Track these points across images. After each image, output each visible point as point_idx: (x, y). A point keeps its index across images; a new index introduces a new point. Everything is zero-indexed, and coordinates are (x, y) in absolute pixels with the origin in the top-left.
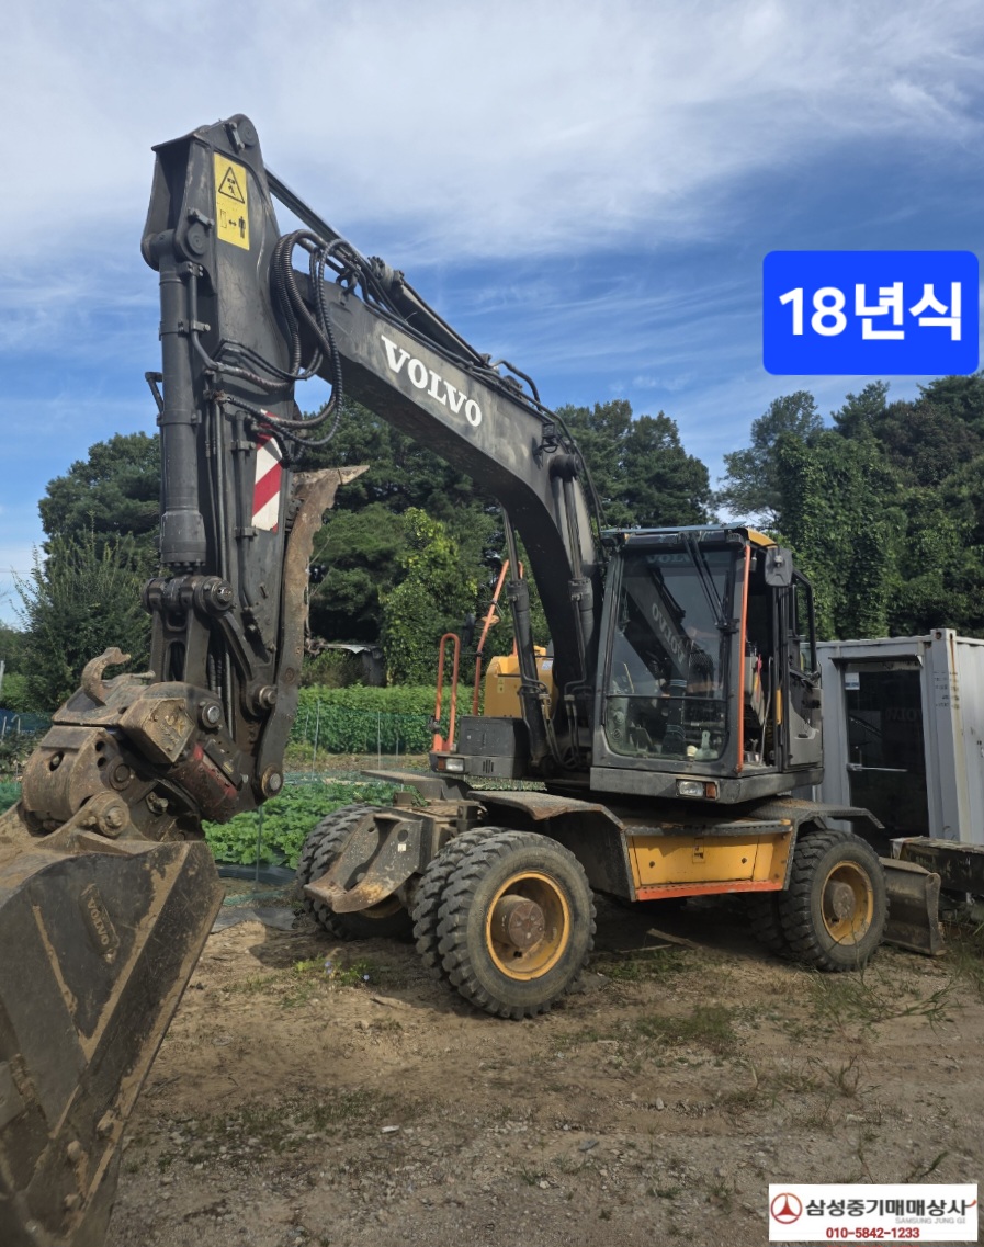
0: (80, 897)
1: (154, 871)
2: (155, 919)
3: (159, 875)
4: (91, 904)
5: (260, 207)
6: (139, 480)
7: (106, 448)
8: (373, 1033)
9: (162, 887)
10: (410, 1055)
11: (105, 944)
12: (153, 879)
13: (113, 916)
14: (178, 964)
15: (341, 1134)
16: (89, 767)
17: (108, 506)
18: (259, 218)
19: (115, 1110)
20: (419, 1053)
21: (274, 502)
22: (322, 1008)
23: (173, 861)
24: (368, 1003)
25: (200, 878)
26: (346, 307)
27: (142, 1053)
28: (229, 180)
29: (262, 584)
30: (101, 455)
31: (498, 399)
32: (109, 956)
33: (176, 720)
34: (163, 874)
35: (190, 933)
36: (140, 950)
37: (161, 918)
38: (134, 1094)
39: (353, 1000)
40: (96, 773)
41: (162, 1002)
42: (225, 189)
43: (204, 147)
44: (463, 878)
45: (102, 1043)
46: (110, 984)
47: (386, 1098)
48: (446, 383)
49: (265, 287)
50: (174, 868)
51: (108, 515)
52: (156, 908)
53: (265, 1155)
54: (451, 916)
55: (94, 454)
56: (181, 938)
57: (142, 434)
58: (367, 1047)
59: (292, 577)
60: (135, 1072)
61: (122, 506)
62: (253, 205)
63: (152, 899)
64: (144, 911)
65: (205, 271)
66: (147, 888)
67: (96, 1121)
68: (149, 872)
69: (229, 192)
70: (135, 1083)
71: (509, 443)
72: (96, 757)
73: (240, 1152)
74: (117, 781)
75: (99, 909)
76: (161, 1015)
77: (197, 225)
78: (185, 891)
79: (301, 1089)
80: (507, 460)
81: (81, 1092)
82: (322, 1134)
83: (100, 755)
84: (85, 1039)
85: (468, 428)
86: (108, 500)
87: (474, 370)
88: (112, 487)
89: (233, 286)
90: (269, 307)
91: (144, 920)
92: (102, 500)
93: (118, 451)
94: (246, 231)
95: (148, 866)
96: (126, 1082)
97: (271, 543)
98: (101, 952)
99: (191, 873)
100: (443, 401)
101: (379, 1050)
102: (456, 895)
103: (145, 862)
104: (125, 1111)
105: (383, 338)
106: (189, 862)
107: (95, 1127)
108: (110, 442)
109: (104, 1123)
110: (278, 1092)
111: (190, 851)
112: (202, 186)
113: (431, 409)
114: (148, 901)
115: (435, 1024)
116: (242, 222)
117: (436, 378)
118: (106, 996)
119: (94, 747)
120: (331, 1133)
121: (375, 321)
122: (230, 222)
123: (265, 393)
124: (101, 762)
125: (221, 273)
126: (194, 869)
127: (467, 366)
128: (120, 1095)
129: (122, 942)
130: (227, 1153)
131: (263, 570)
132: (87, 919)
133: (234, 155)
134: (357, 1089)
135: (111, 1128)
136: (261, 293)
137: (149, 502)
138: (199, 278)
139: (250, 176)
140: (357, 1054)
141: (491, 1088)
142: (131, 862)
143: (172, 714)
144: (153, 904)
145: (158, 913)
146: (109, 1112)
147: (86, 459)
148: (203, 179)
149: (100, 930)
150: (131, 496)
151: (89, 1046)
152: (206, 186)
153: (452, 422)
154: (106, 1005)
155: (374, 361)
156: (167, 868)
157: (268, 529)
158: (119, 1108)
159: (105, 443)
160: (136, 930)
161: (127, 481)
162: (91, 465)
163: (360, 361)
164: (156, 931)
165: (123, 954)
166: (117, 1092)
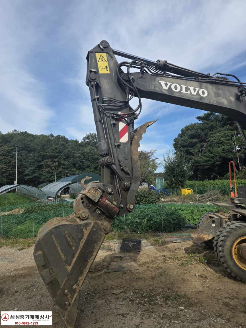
0: (64, 234)
1: (84, 229)
2: (85, 240)
3: (85, 230)
4: (67, 235)
5: (112, 61)
6: (192, 135)
7: (184, 129)
8: (199, 278)
9: (86, 233)
10: (205, 287)
11: (72, 245)
12: (84, 231)
13: (73, 239)
14: (93, 252)
15: (168, 305)
16: (80, 204)
17: (186, 142)
18: (112, 64)
19: (77, 284)
20: (208, 287)
21: (126, 135)
22: (190, 267)
23: (89, 226)
24: (204, 269)
25: (97, 231)
26: (143, 77)
27: (84, 272)
28: (101, 58)
29: (125, 156)
30: (184, 131)
31: (215, 86)
32: (73, 248)
33: (96, 192)
34: (86, 229)
35: (96, 245)
36: (81, 248)
37: (86, 240)
38: (82, 282)
39: (200, 267)
40: (81, 205)
41: (89, 261)
42: (100, 60)
43: (93, 53)
44: (222, 236)
45: (73, 268)
46: (74, 254)
47: (188, 298)
48: (189, 87)
49: (116, 81)
50: (89, 228)
51: (186, 144)
52: (85, 237)
53: (146, 304)
54: (219, 247)
55: (182, 131)
56: (93, 245)
57: (192, 124)
58: (193, 282)
59: (134, 153)
60: (82, 276)
61: (188, 141)
62: (110, 62)
63: (84, 235)
64: (81, 238)
65: (97, 83)
66: (82, 232)
67: (72, 286)
68: (82, 229)
69: (102, 61)
70: (82, 279)
71: (223, 98)
72: (81, 201)
73: (141, 302)
74: (87, 207)
75: (69, 237)
76: (89, 264)
77: (92, 72)
78: (93, 234)
79: (169, 289)
80: (223, 103)
81: (68, 279)
82: (163, 303)
83: (82, 201)
84: (68, 266)
85: (202, 98)
86: (186, 141)
87: (201, 80)
88: (186, 138)
89: (106, 84)
90: (118, 85)
91: (82, 240)
92: (184, 141)
93: (187, 129)
94: (108, 69)
95: (82, 227)
96: (80, 278)
97: (126, 146)
98: (71, 247)
99: (94, 230)
100: (189, 92)
101: (196, 283)
102: (220, 241)
103: (81, 226)
104: (80, 285)
105: (159, 81)
106: (93, 227)
107: (72, 288)
108: (185, 127)
109: (74, 287)
110: (163, 288)
111: (93, 224)
112: (93, 62)
113: (183, 96)
114: (83, 236)
115: (218, 279)
116: (106, 67)
117: (184, 87)
118: (74, 257)
119: (80, 199)
120: (167, 304)
121: (156, 78)
122: (103, 68)
123: (119, 108)
124: (83, 202)
125: (102, 82)
126: (95, 229)
127: (199, 79)
128: (78, 281)
129: (77, 245)
130: (138, 301)
131: (125, 153)
132: (66, 239)
133: (102, 51)
134: (183, 293)
135: (76, 289)
136: (115, 83)
137: (194, 139)
138: (95, 85)
139: (108, 55)
140: (189, 283)
141: (223, 305)
142: (77, 226)
143: (94, 191)
144: (84, 237)
145: (86, 239)
146: (76, 285)
147: (181, 133)
148: (93, 61)
149: (70, 242)
150: (190, 139)
151: (69, 268)
152: (94, 62)
153: (193, 98)
154: (74, 259)
155: (157, 89)
156: (88, 228)
157: (125, 142)
158: (78, 284)
159: (184, 128)
160: (80, 243)
161: (189, 135)
162: (182, 134)
163: (151, 90)
164: (85, 243)
165: (77, 248)
166: (78, 280)
